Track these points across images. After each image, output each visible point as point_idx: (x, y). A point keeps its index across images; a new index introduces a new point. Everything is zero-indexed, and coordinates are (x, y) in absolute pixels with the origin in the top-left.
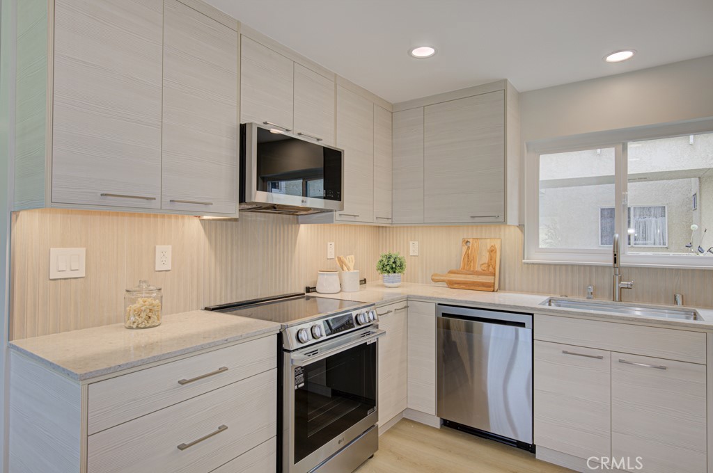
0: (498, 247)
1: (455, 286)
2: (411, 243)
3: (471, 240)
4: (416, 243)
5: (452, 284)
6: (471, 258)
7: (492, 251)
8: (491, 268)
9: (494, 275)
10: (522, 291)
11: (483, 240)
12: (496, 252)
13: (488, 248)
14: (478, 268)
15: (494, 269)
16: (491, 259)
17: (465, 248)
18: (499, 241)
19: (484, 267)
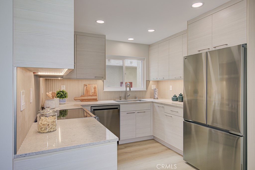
0: (96, 87)
1: (84, 101)
2: (62, 86)
3: (87, 85)
4: (64, 86)
5: (82, 100)
6: (88, 91)
7: (95, 88)
8: (95, 94)
9: (96, 96)
10: (103, 100)
11: (91, 85)
12: (96, 88)
13: (94, 87)
14: (91, 94)
15: (96, 94)
16: (95, 91)
17: (85, 88)
18: (97, 85)
19: (93, 94)
